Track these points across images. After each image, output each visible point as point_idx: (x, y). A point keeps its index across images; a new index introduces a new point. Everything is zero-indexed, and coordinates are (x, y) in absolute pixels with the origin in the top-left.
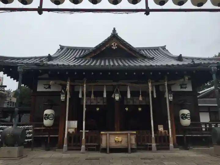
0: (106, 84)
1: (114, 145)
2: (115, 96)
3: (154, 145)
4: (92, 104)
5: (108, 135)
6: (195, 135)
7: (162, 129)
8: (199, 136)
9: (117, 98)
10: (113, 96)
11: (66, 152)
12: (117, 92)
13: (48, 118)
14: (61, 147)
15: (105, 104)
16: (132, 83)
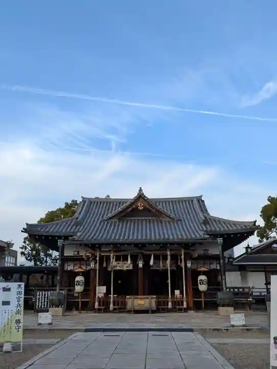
1: (137, 308)
2: (139, 263)
5: (132, 299)
7: (179, 293)
9: (141, 265)
12: (141, 259)
13: (79, 284)
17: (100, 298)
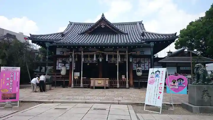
1: (97, 85)
5: (94, 80)
11: (73, 88)
12: (101, 57)
14: (70, 86)
17: (76, 80)
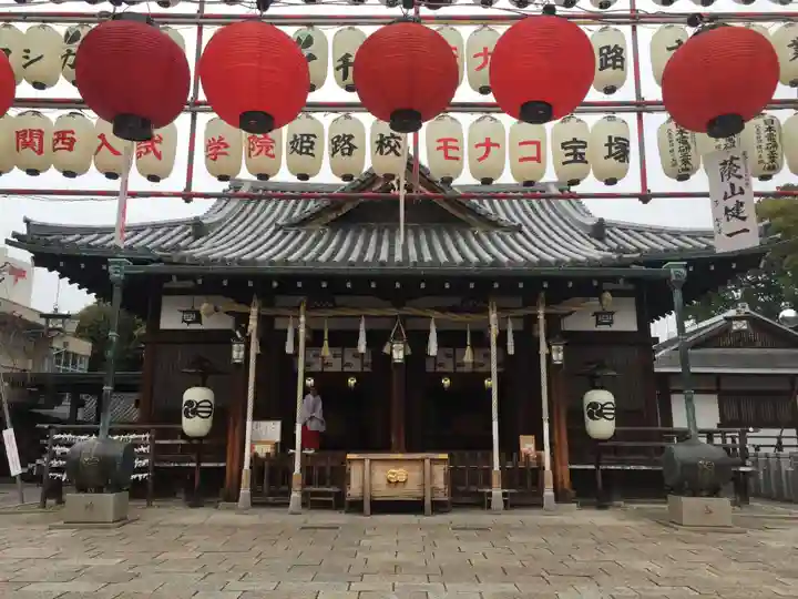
0: (366, 313)
1: (383, 492)
2: (392, 348)
3: (497, 492)
4: (326, 369)
5: (367, 462)
6: (632, 467)
8: (644, 468)
9: (399, 354)
10: (386, 350)
11: (247, 509)
12: (398, 337)
13: (195, 413)
14: (233, 497)
15: (366, 369)
16: (442, 310)
17: (263, 460)
